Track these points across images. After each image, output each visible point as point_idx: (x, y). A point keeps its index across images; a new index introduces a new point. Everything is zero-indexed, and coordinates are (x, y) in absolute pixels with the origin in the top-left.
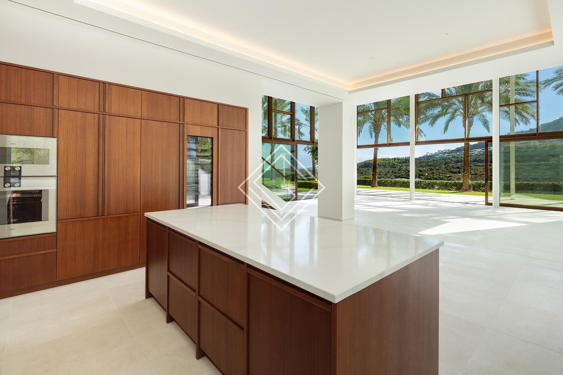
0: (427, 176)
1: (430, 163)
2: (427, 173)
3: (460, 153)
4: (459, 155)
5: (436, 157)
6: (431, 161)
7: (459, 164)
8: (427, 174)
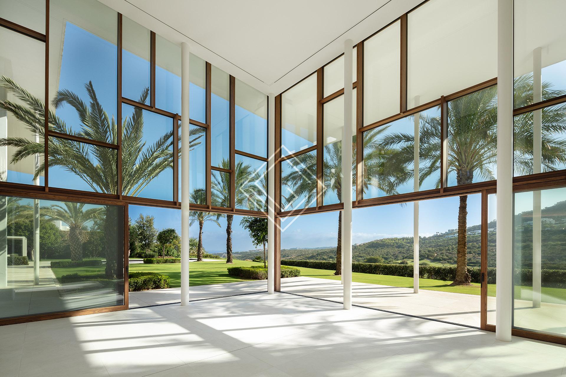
0: (436, 256)
1: (440, 243)
2: (436, 253)
3: (471, 233)
4: (471, 235)
5: (446, 237)
6: (441, 241)
7: (470, 244)
8: (436, 255)
